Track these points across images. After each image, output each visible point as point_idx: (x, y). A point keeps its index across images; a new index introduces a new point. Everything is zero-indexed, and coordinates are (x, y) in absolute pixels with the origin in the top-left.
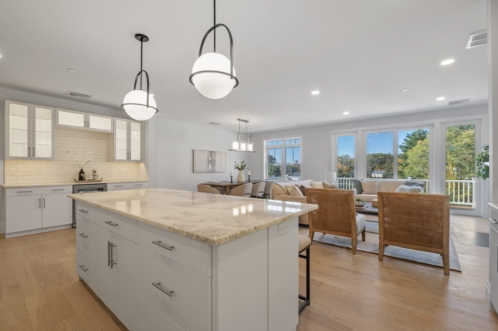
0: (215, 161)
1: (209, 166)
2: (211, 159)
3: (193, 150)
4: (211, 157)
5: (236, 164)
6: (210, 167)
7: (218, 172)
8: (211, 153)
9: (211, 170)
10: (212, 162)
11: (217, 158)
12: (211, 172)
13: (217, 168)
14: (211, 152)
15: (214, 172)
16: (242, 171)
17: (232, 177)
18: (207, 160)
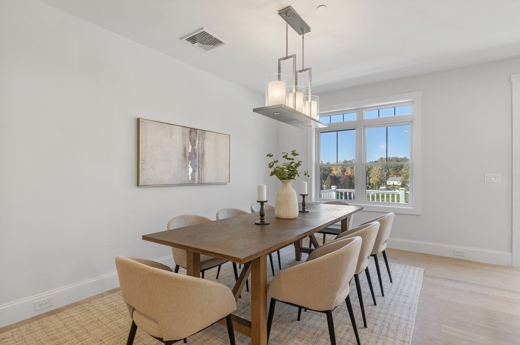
0: (203, 154)
1: (186, 168)
2: (193, 149)
3: (138, 120)
4: (193, 144)
5: (271, 160)
6: (191, 170)
7: (210, 184)
8: (193, 132)
9: (193, 179)
10: (194, 157)
11: (209, 146)
12: (191, 184)
13: (209, 174)
14: (193, 130)
15: (201, 184)
16: (290, 183)
17: (262, 203)
18: (181, 151)
